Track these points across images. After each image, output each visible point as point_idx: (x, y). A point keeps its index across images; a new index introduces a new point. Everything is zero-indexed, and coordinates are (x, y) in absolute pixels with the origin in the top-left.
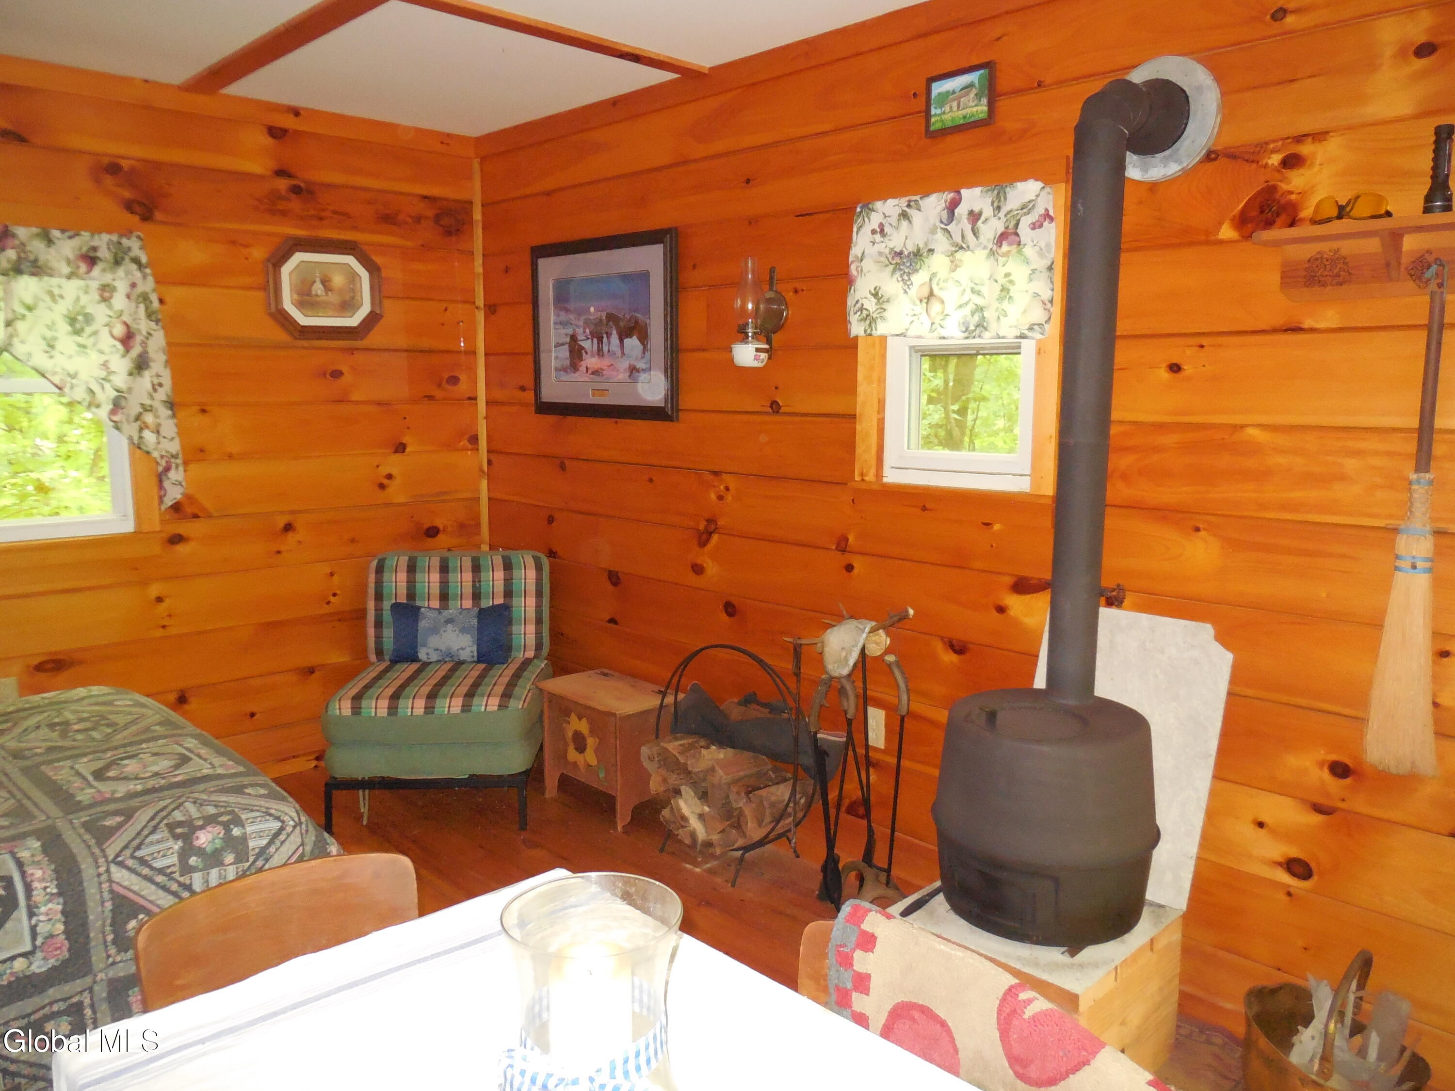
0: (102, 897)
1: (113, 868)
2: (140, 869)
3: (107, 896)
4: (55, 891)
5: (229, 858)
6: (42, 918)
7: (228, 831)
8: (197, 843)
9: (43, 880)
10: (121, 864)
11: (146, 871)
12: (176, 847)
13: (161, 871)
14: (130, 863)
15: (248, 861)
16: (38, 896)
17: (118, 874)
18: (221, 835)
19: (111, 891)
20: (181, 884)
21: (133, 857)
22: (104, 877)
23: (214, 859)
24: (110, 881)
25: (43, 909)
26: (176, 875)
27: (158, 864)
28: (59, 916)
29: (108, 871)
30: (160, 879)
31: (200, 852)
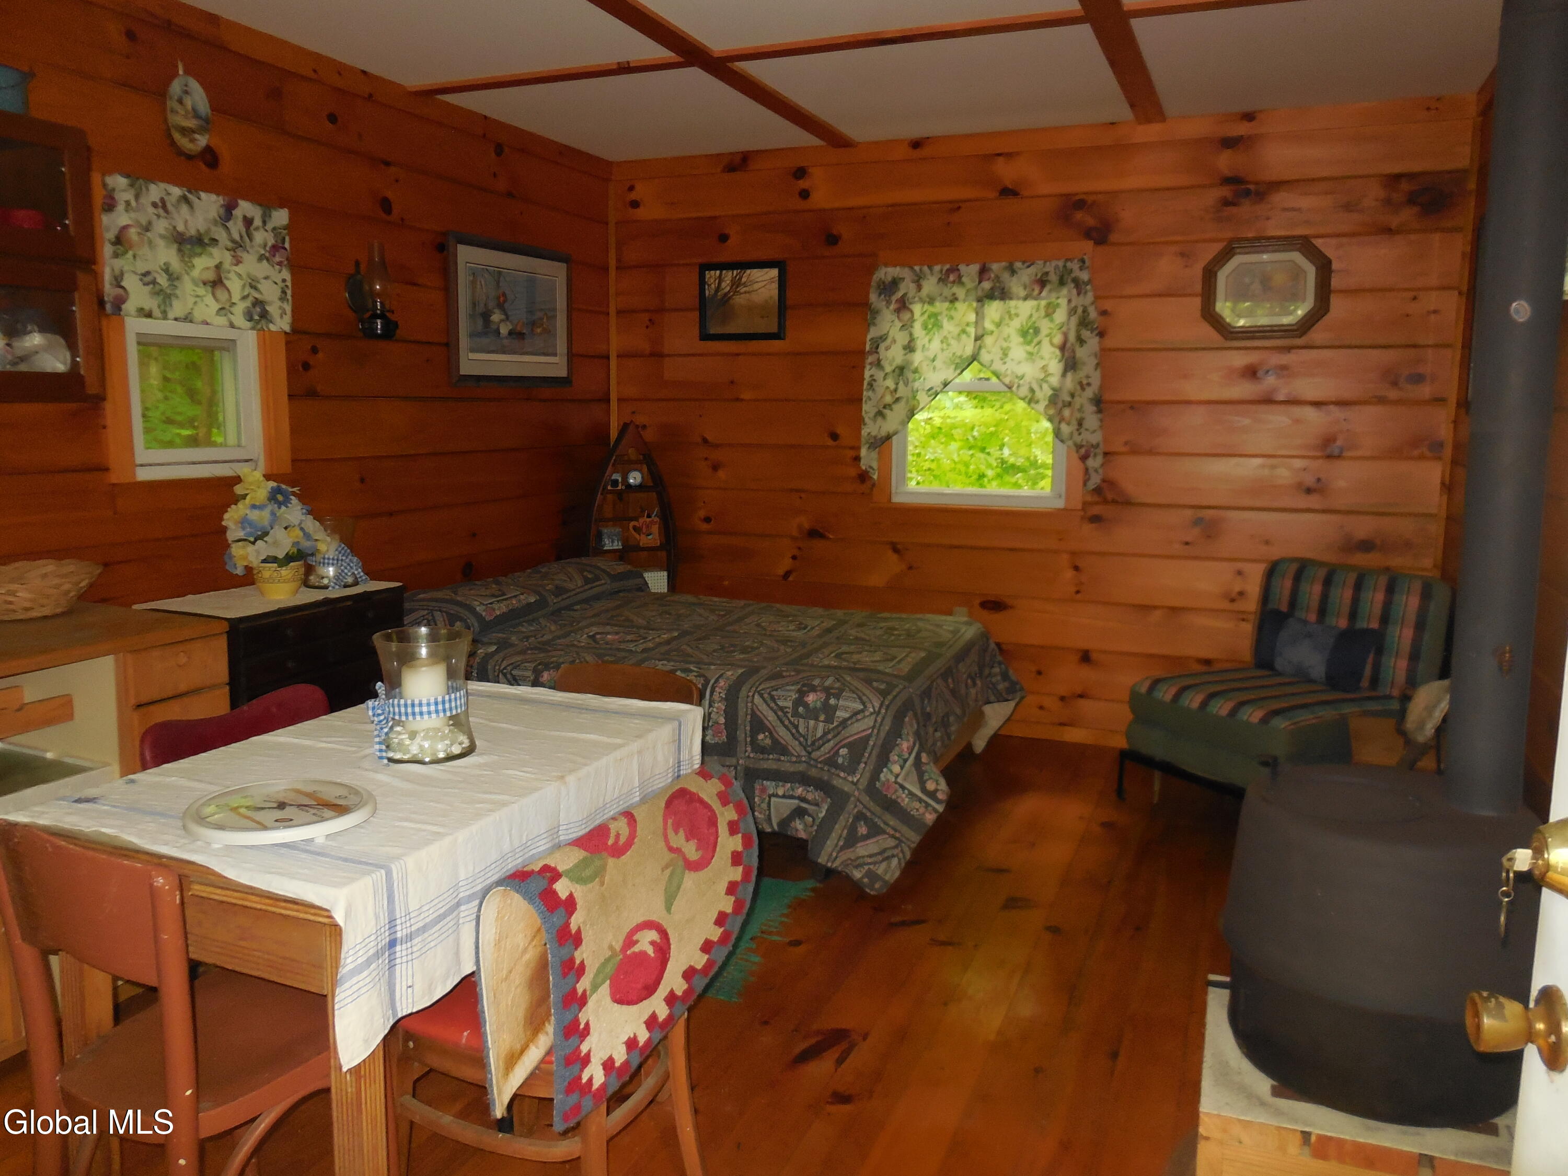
0: (747, 711)
1: (756, 696)
2: (769, 701)
3: (749, 711)
4: (725, 696)
5: (822, 718)
6: (715, 710)
7: (828, 699)
8: (806, 699)
9: (721, 688)
10: (761, 696)
11: (772, 705)
12: (794, 697)
13: (782, 709)
14: (766, 696)
15: (833, 724)
16: (716, 696)
17: (757, 699)
18: (822, 700)
19: (752, 710)
20: (790, 721)
21: (769, 694)
22: (750, 699)
23: (813, 714)
24: (752, 702)
25: (716, 705)
26: (789, 715)
27: (780, 703)
28: (722, 712)
29: (753, 696)
30: (780, 713)
31: (806, 705)
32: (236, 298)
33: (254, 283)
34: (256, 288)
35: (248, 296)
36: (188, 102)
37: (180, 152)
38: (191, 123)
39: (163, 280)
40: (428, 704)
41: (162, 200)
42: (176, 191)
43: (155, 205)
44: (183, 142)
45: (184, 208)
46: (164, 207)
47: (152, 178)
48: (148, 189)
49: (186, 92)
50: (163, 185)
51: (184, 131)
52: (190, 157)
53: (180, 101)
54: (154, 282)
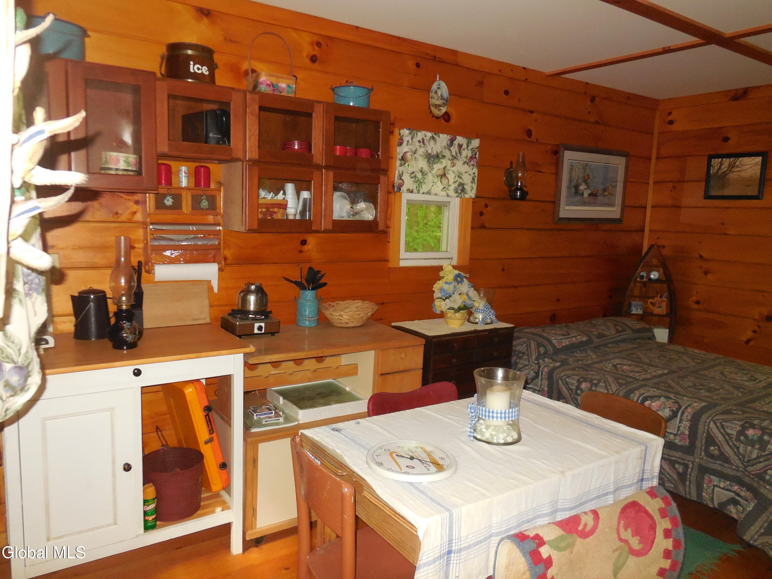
0: (704, 431)
1: (712, 423)
2: (720, 428)
3: (706, 431)
4: (690, 419)
5: (757, 446)
6: (683, 425)
7: (763, 435)
8: (747, 432)
9: (689, 413)
10: (715, 423)
11: (722, 431)
12: (738, 429)
13: (728, 434)
14: (718, 424)
15: (764, 452)
16: (684, 417)
17: (712, 425)
18: (758, 435)
19: (708, 431)
20: (733, 443)
21: (721, 423)
22: (707, 424)
23: (751, 443)
24: (709, 426)
25: (684, 423)
26: (734, 440)
27: (729, 431)
28: (687, 428)
29: (710, 422)
30: (727, 437)
31: (746, 436)
32: (451, 182)
33: (460, 175)
34: (461, 178)
35: (456, 181)
36: (439, 93)
37: (434, 116)
38: (440, 102)
39: (419, 176)
40: (497, 413)
41: (423, 139)
42: (429, 134)
43: (419, 141)
44: (436, 112)
45: (432, 142)
46: (423, 142)
47: (420, 129)
48: (417, 134)
49: (439, 88)
50: (424, 132)
51: (437, 106)
52: (437, 118)
53: (436, 93)
54: (415, 177)
